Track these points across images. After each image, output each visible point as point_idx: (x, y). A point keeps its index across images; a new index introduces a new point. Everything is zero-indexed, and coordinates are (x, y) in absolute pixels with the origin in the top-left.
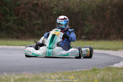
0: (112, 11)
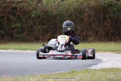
0: (89, 14)
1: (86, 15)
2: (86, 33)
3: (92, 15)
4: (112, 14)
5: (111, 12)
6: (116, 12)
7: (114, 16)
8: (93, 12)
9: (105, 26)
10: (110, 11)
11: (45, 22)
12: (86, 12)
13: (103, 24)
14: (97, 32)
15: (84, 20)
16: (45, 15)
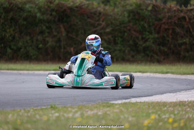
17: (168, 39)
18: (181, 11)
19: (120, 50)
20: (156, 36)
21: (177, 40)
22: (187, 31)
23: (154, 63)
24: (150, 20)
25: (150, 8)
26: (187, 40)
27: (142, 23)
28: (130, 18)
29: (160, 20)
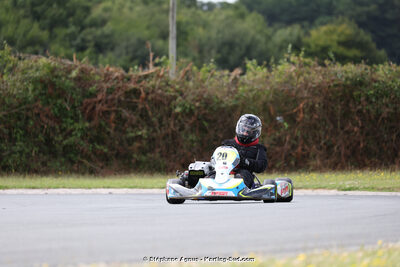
1: (301, 105)
2: (303, 150)
3: (317, 106)
4: (365, 103)
5: (362, 99)
6: (374, 100)
7: (370, 107)
8: (318, 100)
9: (347, 132)
10: (359, 96)
11: (206, 124)
12: (302, 98)
13: (342, 128)
14: (329, 148)
15: (298, 119)
16: (205, 108)
17: (108, 129)
18: (129, 79)
19: (21, 152)
20: (87, 124)
21: (125, 132)
22: (141, 116)
23: (83, 174)
24: (74, 96)
25: (74, 74)
26: (144, 131)
27: (59, 101)
28: (37, 92)
29: (93, 95)
